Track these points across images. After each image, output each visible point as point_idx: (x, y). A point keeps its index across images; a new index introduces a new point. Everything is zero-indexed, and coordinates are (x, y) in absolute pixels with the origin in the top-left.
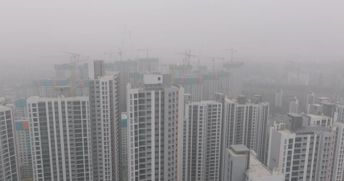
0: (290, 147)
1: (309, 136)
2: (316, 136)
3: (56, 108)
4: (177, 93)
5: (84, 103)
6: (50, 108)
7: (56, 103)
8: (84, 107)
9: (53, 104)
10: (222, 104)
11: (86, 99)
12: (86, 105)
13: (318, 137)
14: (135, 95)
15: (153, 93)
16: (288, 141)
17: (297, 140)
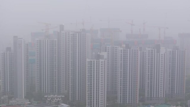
0: (121, 52)
1: (129, 49)
4: (86, 34)
6: (43, 43)
9: (44, 41)
11: (56, 40)
12: (56, 42)
14: (72, 34)
15: (77, 34)
16: (120, 50)
17: (124, 50)
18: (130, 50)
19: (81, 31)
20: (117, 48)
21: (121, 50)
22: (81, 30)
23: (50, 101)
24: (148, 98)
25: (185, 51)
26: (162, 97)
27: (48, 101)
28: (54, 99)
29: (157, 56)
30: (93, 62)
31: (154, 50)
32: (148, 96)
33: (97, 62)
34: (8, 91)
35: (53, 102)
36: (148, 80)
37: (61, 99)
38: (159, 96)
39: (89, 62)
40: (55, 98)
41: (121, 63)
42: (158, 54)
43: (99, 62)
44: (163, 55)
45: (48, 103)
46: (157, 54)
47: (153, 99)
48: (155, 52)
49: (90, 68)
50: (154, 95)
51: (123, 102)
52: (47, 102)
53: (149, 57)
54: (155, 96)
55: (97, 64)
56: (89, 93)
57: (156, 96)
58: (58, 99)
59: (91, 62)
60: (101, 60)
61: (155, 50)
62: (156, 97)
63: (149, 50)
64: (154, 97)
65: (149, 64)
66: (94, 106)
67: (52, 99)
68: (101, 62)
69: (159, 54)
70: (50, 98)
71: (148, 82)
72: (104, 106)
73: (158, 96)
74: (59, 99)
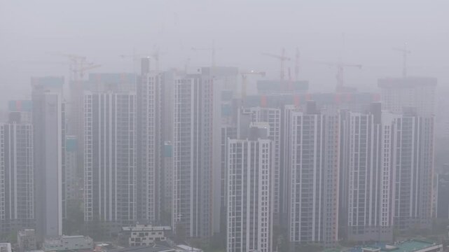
0: (299, 123)
1: (316, 116)
2: (322, 116)
3: (108, 100)
4: (212, 81)
5: (132, 97)
6: (102, 100)
7: (108, 97)
8: (132, 101)
9: (105, 96)
10: (280, 111)
11: (134, 93)
12: (134, 99)
13: (324, 117)
14: (179, 81)
15: (193, 80)
16: (296, 118)
17: (304, 117)
18: (319, 117)
19: (200, 73)
20: (273, 112)
21: (299, 118)
22: (199, 70)
23: (138, 240)
24: (354, 228)
25: (432, 119)
26: (388, 225)
27: (133, 240)
28: (147, 234)
29: (375, 131)
30: (243, 146)
31: (367, 116)
32: (355, 223)
33: (252, 144)
34: (16, 217)
35: (144, 241)
36: (356, 187)
37: (162, 236)
38: (381, 225)
39: (234, 145)
40: (150, 233)
41: (299, 147)
42: (378, 125)
43: (258, 144)
44: (390, 128)
45: (133, 244)
46: (375, 127)
47: (367, 232)
48: (370, 122)
49: (237, 160)
50: (367, 222)
51: (302, 238)
52: (130, 242)
53: (357, 132)
54: (370, 224)
55: (252, 150)
56: (233, 220)
57: (373, 222)
58: (157, 235)
59: (239, 145)
60: (262, 142)
61: (370, 117)
62: (373, 227)
63: (357, 118)
64: (367, 226)
65: (356, 150)
66: (244, 249)
67: (141, 235)
68: (264, 146)
69: (380, 127)
70: (138, 233)
71: (355, 192)
72: (269, 250)
73: (378, 222)
74: (160, 234)
